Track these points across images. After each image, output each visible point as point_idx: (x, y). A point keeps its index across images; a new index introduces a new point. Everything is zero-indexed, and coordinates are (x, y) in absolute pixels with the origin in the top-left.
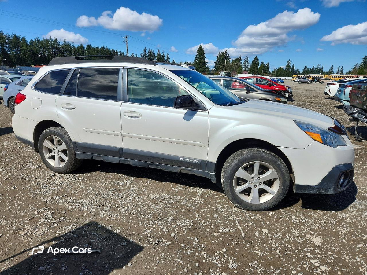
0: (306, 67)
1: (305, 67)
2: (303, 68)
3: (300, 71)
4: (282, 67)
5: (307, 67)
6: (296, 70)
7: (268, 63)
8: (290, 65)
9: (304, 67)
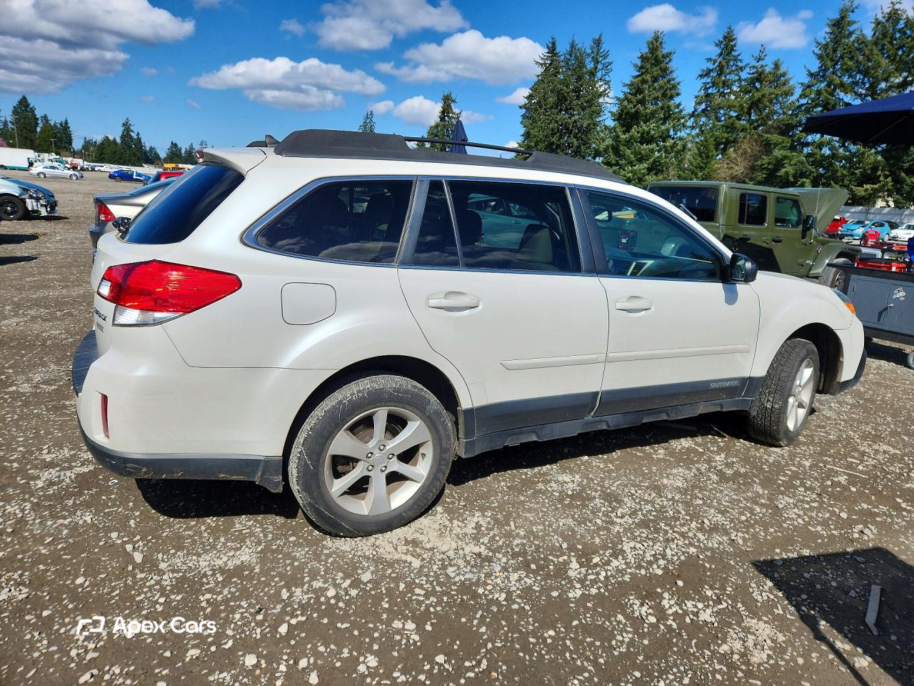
0: (174, 145)
1: (172, 143)
2: (169, 147)
3: (158, 151)
4: (111, 138)
5: (176, 145)
6: (148, 149)
7: (66, 123)
8: (131, 134)
9: (169, 145)
